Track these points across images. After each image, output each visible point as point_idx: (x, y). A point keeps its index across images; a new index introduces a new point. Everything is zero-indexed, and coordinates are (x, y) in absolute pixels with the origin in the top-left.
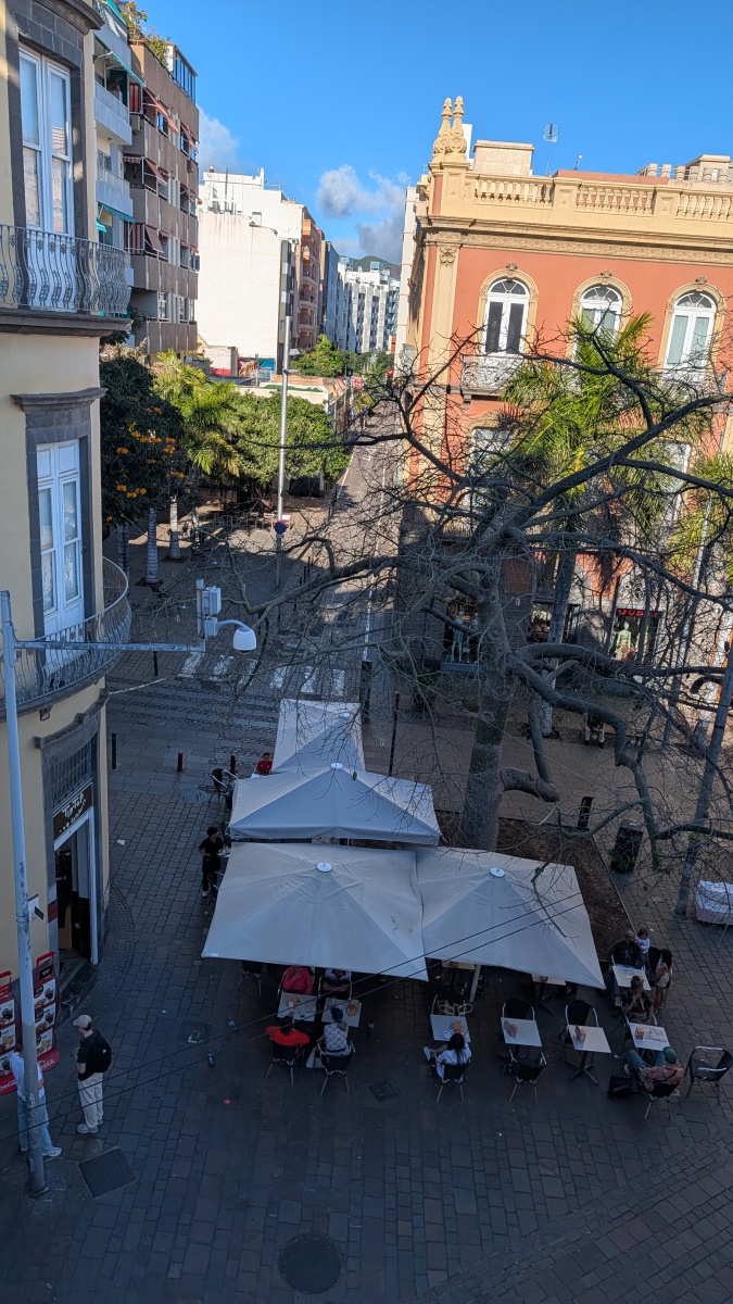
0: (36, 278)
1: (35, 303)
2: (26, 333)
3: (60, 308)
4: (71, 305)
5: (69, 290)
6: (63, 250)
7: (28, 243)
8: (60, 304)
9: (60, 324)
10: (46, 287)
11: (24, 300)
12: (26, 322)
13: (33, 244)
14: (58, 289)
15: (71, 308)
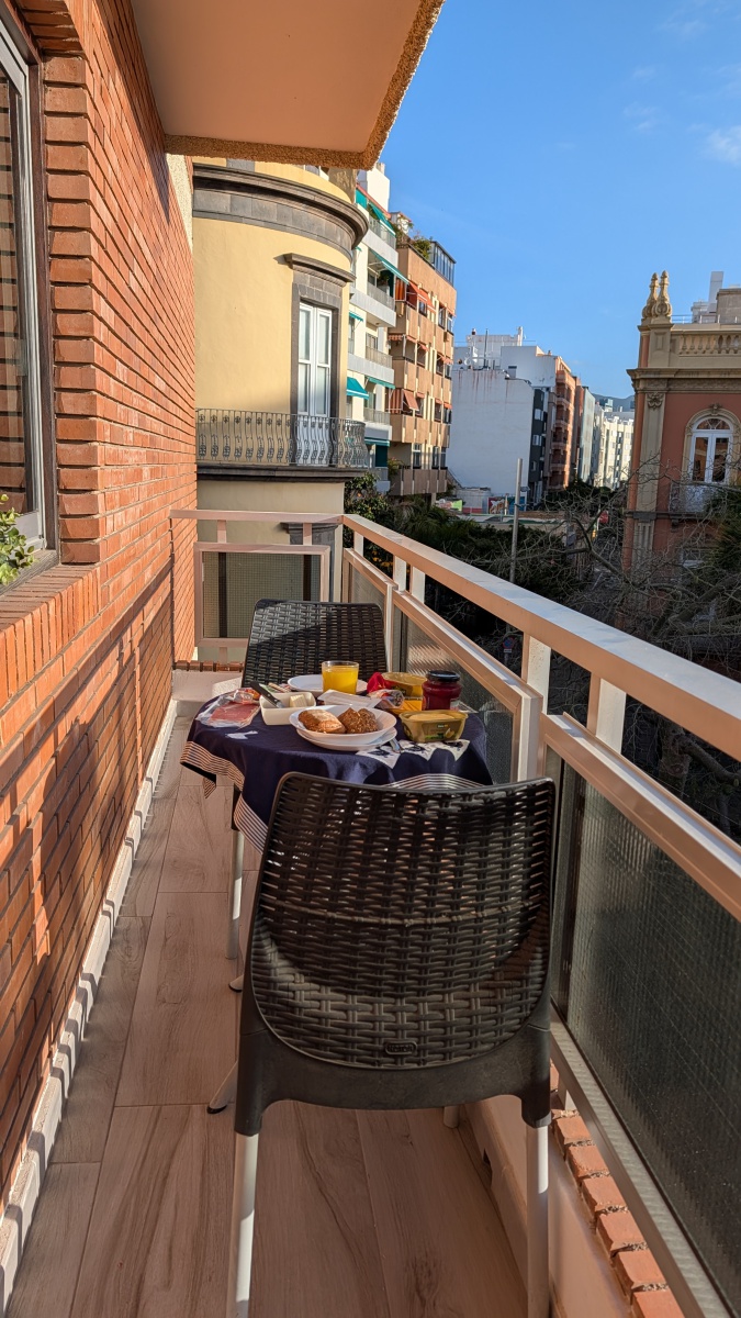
0: (302, 446)
1: (300, 462)
2: (294, 482)
3: (317, 464)
4: (324, 462)
5: (323, 452)
6: (320, 426)
7: (297, 425)
8: (317, 461)
9: (315, 475)
10: (307, 451)
11: (293, 460)
12: (294, 474)
13: (301, 424)
14: (315, 452)
15: (324, 464)
